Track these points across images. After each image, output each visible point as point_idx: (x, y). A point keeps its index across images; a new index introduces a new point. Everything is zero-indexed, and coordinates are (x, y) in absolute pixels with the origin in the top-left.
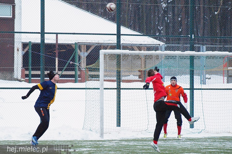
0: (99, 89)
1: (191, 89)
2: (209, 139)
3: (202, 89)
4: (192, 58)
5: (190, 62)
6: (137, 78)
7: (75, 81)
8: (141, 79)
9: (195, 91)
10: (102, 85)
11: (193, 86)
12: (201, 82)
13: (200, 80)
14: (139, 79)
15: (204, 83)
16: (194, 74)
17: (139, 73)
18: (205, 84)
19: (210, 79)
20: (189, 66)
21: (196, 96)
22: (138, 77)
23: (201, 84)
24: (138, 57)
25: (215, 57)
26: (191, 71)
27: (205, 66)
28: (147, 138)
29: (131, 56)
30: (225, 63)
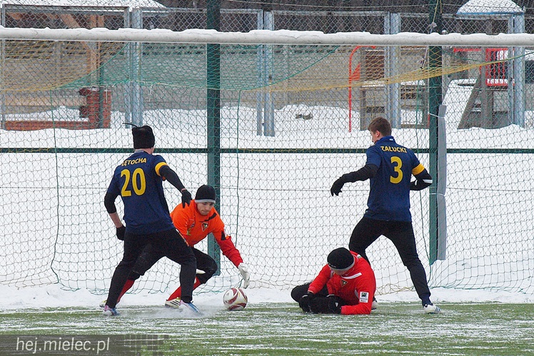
1: (211, 150)
2: (259, 310)
3: (241, 151)
6: (75, 115)
9: (223, 156)
11: (217, 142)
12: (260, 129)
13: (257, 121)
14: (81, 120)
15: (271, 132)
17: (81, 101)
18: (273, 135)
19: (309, 117)
21: (228, 174)
22: (78, 113)
23: (259, 133)
25: (304, 49)
26: (210, 93)
27: (270, 77)
28: (63, 309)
29: (59, 46)
30: (353, 68)
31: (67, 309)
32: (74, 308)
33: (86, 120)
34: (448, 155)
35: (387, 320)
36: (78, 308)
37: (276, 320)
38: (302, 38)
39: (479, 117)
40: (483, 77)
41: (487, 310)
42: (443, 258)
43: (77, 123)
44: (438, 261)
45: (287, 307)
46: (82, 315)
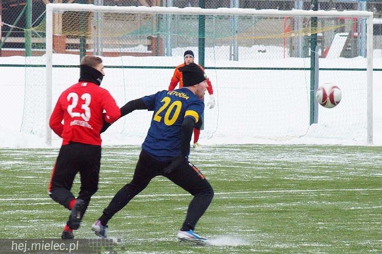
0: (45, 66)
2: (220, 147)
8: (150, 52)
11: (203, 63)
12: (231, 57)
13: (229, 54)
14: (147, 52)
15: (236, 59)
17: (148, 42)
18: (238, 60)
22: (147, 48)
23: (231, 59)
26: (200, 39)
27: (237, 32)
28: (123, 146)
30: (287, 27)
31: (125, 146)
32: (128, 146)
33: (153, 52)
34: (320, 71)
35: (282, 153)
36: (130, 146)
37: (227, 152)
39: (350, 52)
40: (352, 33)
41: (334, 149)
42: (317, 122)
44: (313, 124)
45: (235, 146)
46: (131, 149)
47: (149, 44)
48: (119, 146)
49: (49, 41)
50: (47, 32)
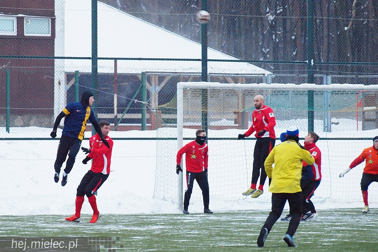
0: (176, 139)
2: (337, 211)
4: (311, 93)
5: (309, 99)
6: (232, 123)
7: (143, 128)
10: (181, 133)
12: (324, 129)
13: (323, 125)
14: (235, 125)
15: (329, 130)
16: (315, 118)
17: (235, 116)
18: (331, 132)
19: (337, 124)
20: (307, 105)
23: (324, 131)
24: (232, 92)
25: (344, 92)
26: (309, 112)
29: (222, 92)
33: (237, 125)
38: (354, 88)
43: (234, 126)
47: (234, 118)
48: (242, 211)
49: (180, 116)
50: (178, 108)
